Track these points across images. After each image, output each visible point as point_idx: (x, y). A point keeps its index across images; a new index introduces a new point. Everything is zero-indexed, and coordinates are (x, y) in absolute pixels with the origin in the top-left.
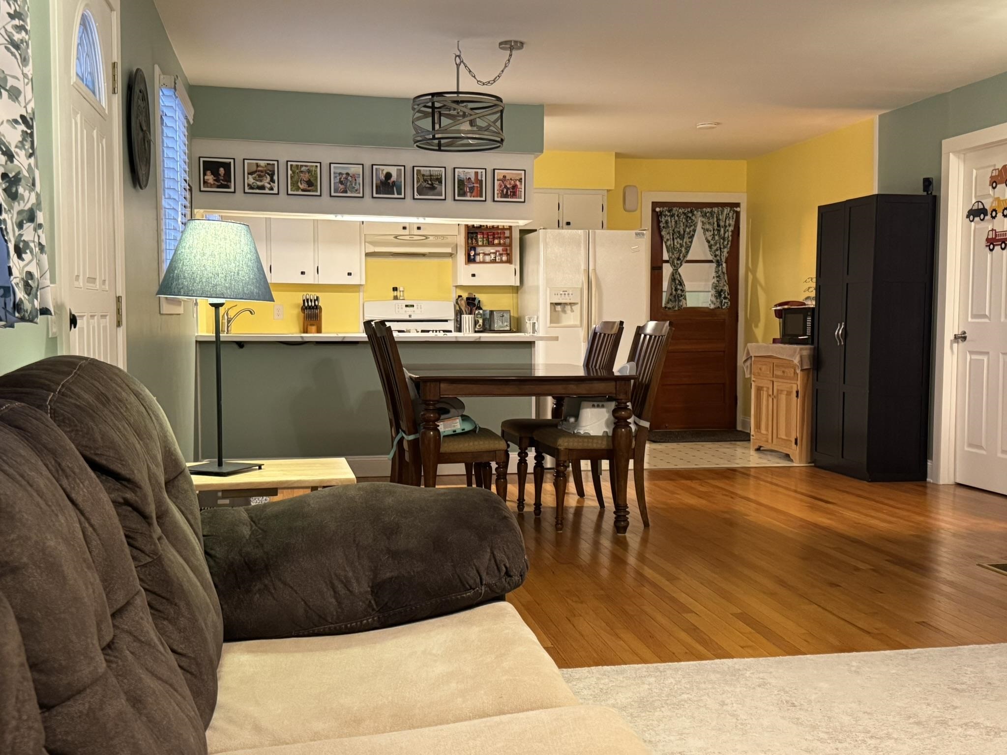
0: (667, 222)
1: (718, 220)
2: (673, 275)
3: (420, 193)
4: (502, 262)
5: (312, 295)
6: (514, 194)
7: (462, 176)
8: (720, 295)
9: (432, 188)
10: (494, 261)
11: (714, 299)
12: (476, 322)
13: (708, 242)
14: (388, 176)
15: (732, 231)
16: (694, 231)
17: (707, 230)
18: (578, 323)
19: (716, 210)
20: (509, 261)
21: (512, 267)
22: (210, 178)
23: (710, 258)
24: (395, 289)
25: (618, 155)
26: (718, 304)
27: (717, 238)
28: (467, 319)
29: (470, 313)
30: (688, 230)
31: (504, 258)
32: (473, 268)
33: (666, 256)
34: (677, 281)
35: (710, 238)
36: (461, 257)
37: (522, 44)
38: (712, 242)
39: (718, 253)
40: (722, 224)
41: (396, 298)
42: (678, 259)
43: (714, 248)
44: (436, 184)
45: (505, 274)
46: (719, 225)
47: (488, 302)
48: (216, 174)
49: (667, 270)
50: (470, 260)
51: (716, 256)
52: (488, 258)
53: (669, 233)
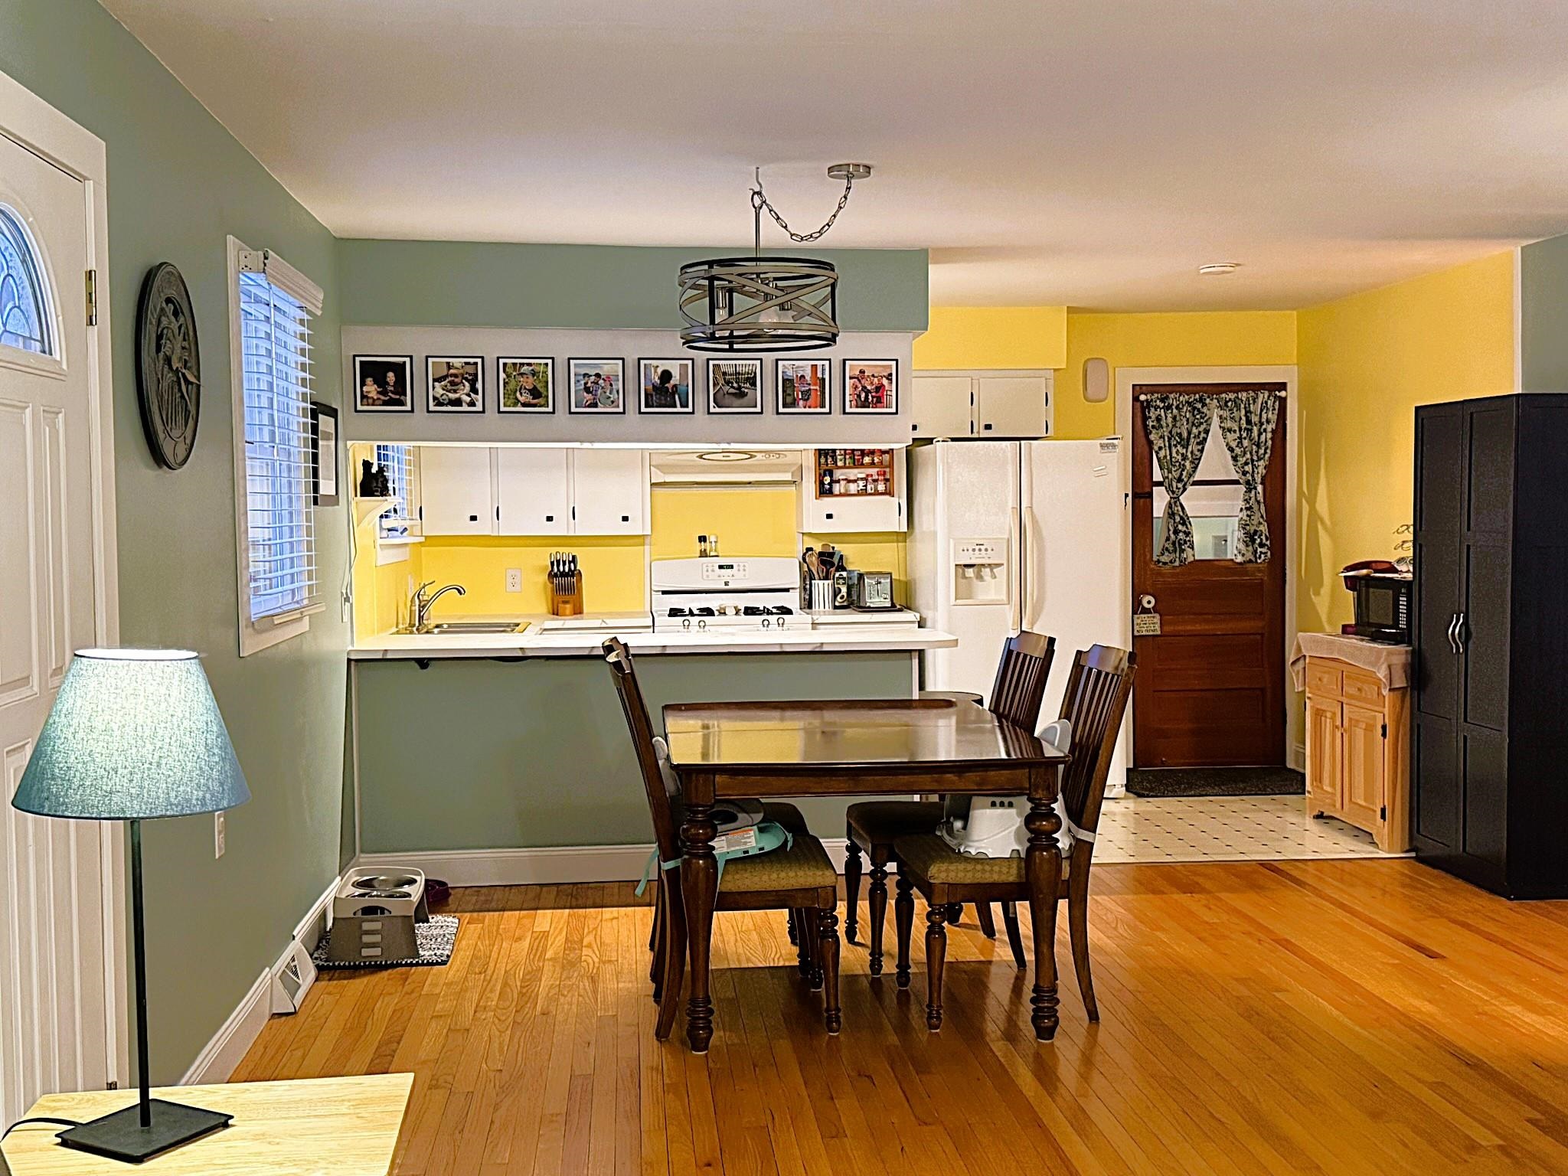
0: (1158, 419)
1: (1248, 412)
2: (1170, 505)
3: (718, 404)
4: (877, 493)
5: (566, 552)
6: (879, 401)
7: (790, 373)
8: (1253, 541)
9: (741, 394)
10: (863, 493)
11: (1242, 546)
12: (836, 593)
13: (1231, 450)
14: (666, 376)
15: (1273, 431)
16: (1207, 432)
17: (1230, 430)
18: (1004, 597)
19: (1243, 395)
20: (889, 492)
21: (895, 500)
22: (371, 389)
23: (1235, 477)
24: (702, 539)
25: (1070, 310)
26: (1249, 556)
27: (1246, 443)
28: (822, 588)
29: (826, 578)
30: (1195, 431)
31: (881, 487)
32: (829, 504)
33: (1157, 476)
34: (1178, 517)
35: (1233, 444)
36: (810, 485)
37: (868, 168)
38: (1238, 451)
39: (1248, 468)
40: (1255, 419)
41: (704, 554)
42: (1180, 480)
43: (1242, 460)
44: (746, 387)
45: (883, 512)
46: (1249, 422)
47: (856, 558)
48: (381, 382)
49: (1160, 500)
50: (824, 491)
51: (1245, 473)
52: (853, 488)
53: (1162, 437)
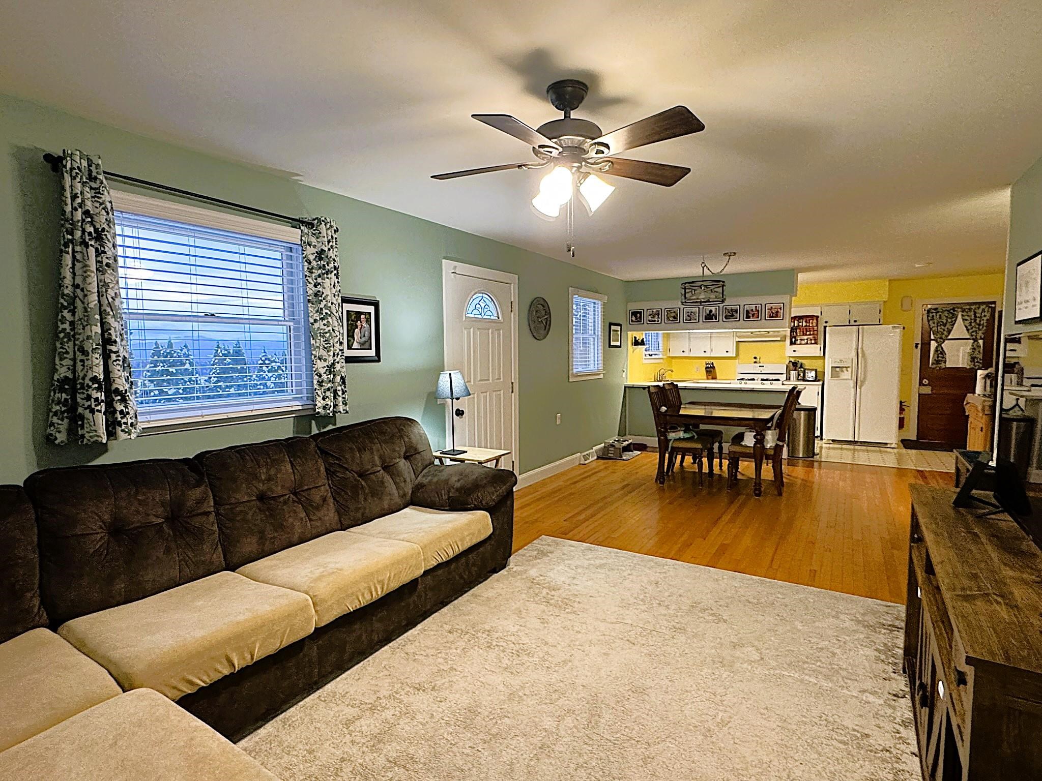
0: (933, 316)
1: (975, 313)
2: (937, 348)
3: (726, 318)
4: (811, 344)
5: (710, 361)
6: (777, 316)
7: (748, 309)
8: (974, 361)
9: (733, 315)
10: (807, 343)
11: (970, 363)
12: (799, 375)
13: (966, 327)
14: (711, 311)
15: (987, 320)
16: (955, 320)
17: (966, 320)
18: (850, 378)
19: (973, 307)
20: (816, 343)
21: (818, 346)
22: (634, 319)
23: (968, 337)
24: (755, 358)
25: (890, 280)
26: (972, 366)
27: (973, 324)
28: (793, 374)
29: (795, 370)
30: (949, 320)
31: (813, 342)
32: (794, 347)
33: (932, 337)
34: (940, 352)
35: (967, 325)
36: (788, 341)
37: (735, 253)
38: (969, 327)
39: (974, 334)
40: (978, 315)
41: (755, 362)
42: (941, 338)
43: (971, 331)
44: (734, 314)
45: (814, 350)
46: (975, 316)
47: (807, 363)
48: (636, 317)
49: (933, 344)
50: (792, 343)
51: (972, 336)
52: (803, 342)
53: (934, 323)
